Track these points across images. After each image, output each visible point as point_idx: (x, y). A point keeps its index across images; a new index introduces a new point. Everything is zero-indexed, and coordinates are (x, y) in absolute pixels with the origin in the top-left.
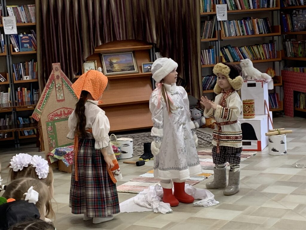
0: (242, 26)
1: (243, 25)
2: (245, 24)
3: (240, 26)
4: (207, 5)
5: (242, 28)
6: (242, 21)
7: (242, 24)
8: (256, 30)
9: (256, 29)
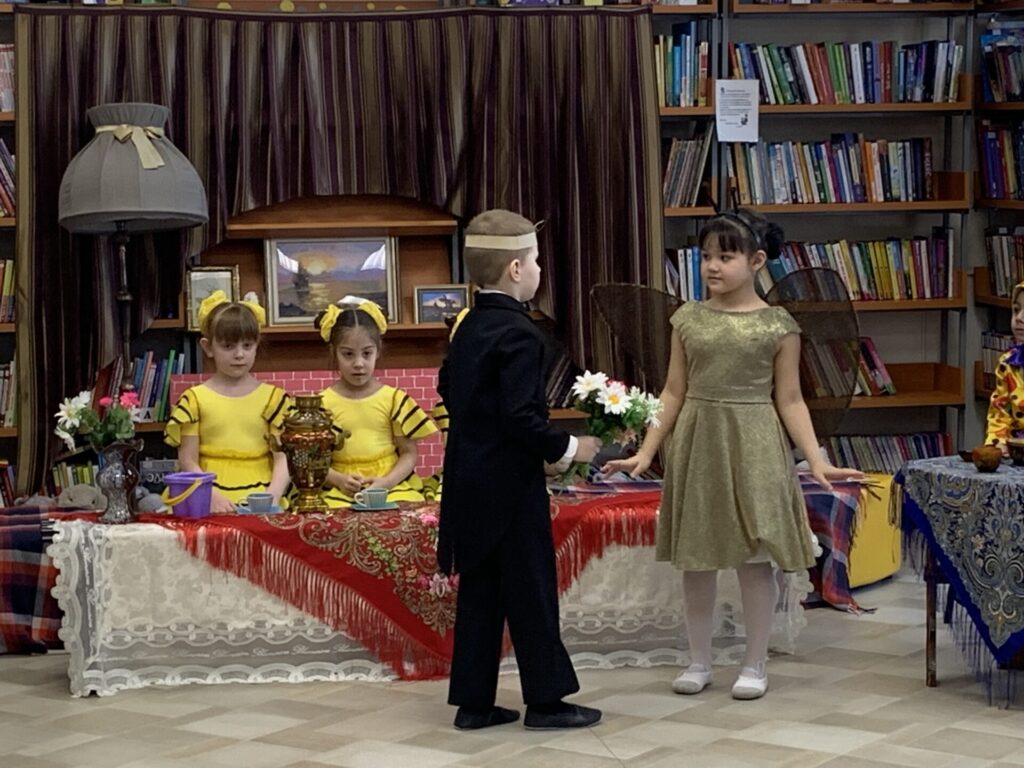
0: (818, 168)
1: (825, 161)
2: (833, 161)
3: (810, 167)
4: (683, 78)
5: (818, 173)
6: (823, 146)
7: (822, 158)
8: (873, 184)
9: (874, 180)
